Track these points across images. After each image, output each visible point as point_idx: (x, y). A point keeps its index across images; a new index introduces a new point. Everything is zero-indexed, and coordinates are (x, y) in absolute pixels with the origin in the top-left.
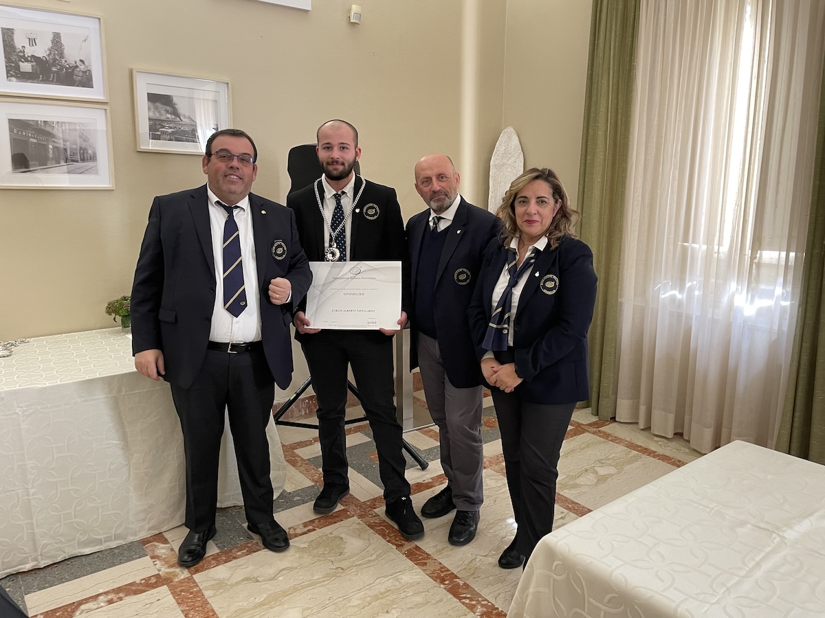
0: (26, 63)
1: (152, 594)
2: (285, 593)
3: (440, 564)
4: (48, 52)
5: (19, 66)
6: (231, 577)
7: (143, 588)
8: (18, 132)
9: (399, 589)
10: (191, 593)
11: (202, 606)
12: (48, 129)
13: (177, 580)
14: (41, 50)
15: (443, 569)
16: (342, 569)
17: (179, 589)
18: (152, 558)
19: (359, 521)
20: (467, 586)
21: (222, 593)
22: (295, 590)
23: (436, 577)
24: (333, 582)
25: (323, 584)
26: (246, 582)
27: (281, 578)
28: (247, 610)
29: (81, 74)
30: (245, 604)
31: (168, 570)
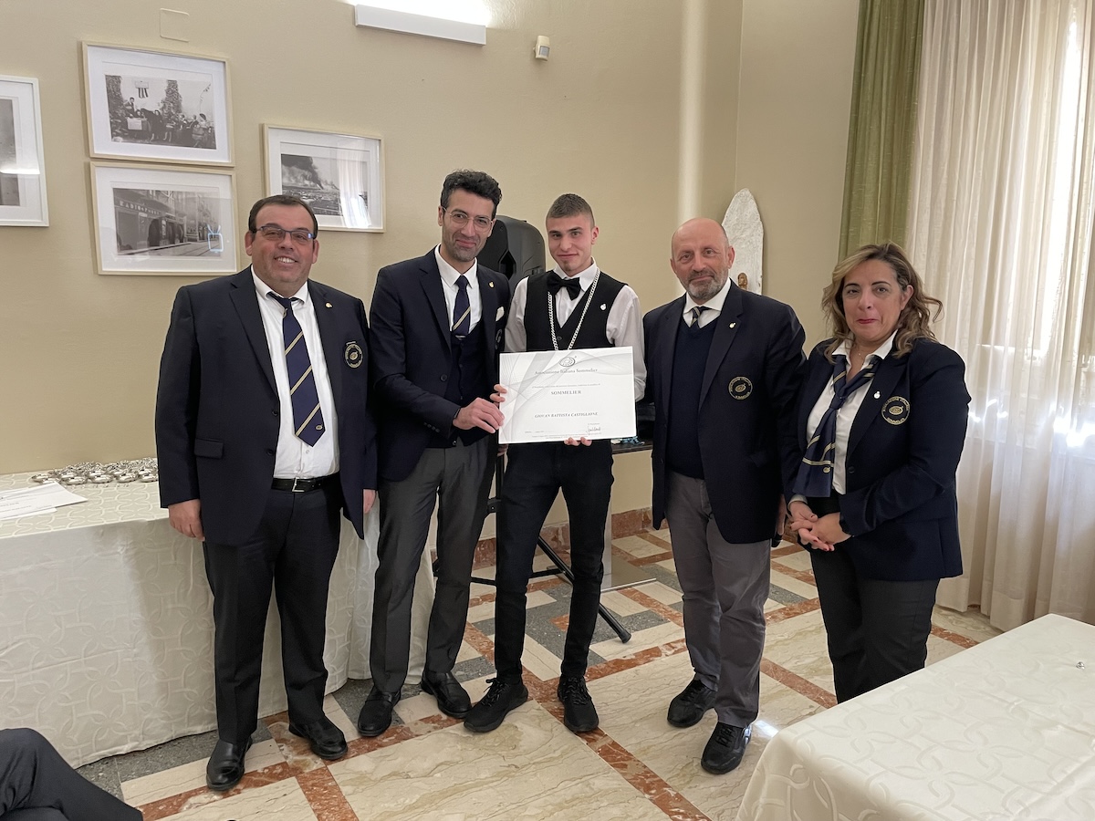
0: (135, 119)
1: (277, 788)
2: (444, 794)
3: (645, 767)
4: (162, 105)
5: (127, 123)
6: (374, 770)
7: (266, 779)
8: (125, 204)
9: (590, 797)
10: (326, 789)
11: (338, 806)
12: (161, 200)
13: (307, 771)
14: (153, 103)
15: (648, 773)
16: (516, 767)
17: (311, 783)
18: (277, 741)
19: (539, 705)
20: (680, 797)
21: (363, 790)
22: (455, 791)
23: (639, 784)
24: (505, 783)
25: (491, 785)
26: (394, 777)
27: (438, 775)
28: (396, 814)
29: (201, 132)
30: (392, 805)
31: (298, 758)
